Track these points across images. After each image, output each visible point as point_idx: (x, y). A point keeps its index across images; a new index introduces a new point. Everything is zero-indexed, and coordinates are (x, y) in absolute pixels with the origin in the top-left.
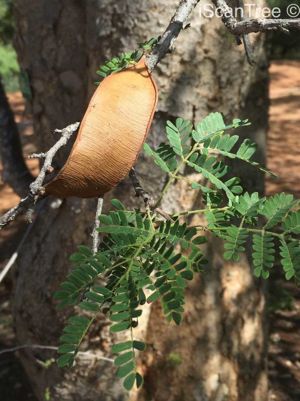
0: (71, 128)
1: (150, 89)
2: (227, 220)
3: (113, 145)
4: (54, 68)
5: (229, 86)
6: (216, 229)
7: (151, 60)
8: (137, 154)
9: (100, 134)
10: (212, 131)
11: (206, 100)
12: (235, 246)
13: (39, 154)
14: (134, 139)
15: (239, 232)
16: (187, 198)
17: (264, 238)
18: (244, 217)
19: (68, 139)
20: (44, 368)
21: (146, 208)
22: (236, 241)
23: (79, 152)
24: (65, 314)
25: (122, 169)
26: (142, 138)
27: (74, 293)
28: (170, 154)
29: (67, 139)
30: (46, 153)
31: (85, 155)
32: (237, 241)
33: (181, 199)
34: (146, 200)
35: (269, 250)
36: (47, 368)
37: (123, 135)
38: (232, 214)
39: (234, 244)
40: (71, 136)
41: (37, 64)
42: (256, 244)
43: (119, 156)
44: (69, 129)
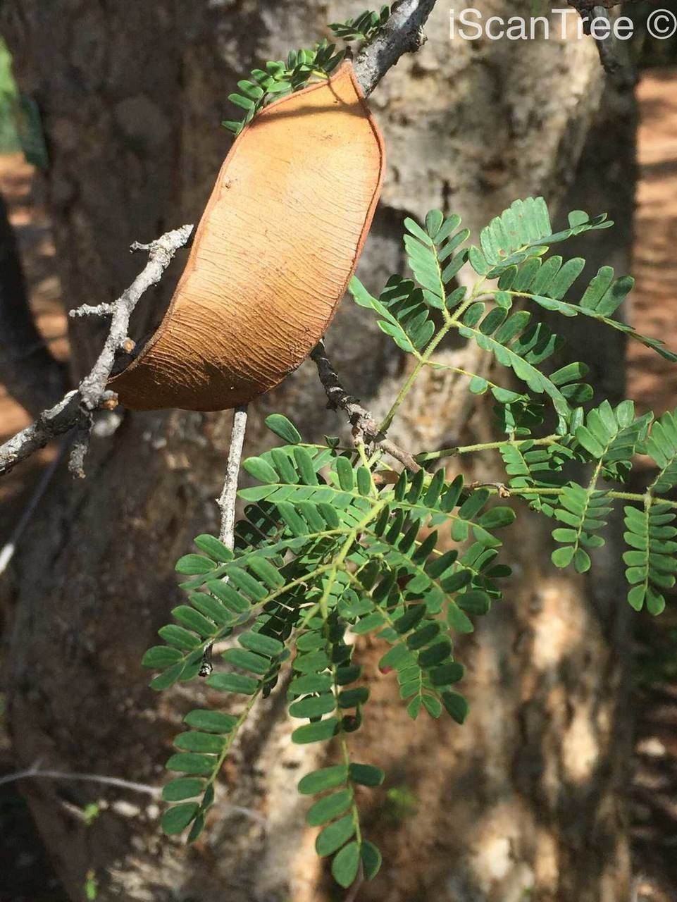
0: (172, 240)
1: (366, 143)
2: (556, 469)
3: (275, 282)
4: (101, 89)
5: (533, 132)
6: (530, 493)
7: (366, 69)
8: (333, 305)
9: (243, 257)
10: (518, 248)
11: (475, 167)
12: (579, 535)
13: (96, 306)
14: (326, 268)
15: (588, 500)
16: (428, 411)
17: (650, 514)
18: (600, 463)
19: (166, 267)
20: (82, 822)
21: (355, 438)
22: (580, 523)
23: (191, 299)
24: (130, 694)
25: (296, 340)
26: (347, 266)
27: (193, 652)
28: (416, 306)
29: (163, 267)
30: (113, 303)
31: (206, 306)
32: (584, 522)
33: (414, 414)
34: (355, 418)
35: (664, 543)
36: (88, 823)
37: (300, 258)
38: (569, 453)
39: (577, 529)
40: (171, 259)
41: (59, 79)
42: (631, 529)
43: (289, 310)
44: (168, 242)
